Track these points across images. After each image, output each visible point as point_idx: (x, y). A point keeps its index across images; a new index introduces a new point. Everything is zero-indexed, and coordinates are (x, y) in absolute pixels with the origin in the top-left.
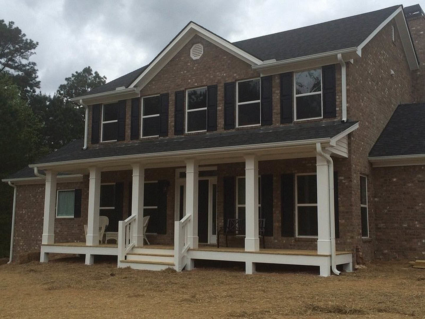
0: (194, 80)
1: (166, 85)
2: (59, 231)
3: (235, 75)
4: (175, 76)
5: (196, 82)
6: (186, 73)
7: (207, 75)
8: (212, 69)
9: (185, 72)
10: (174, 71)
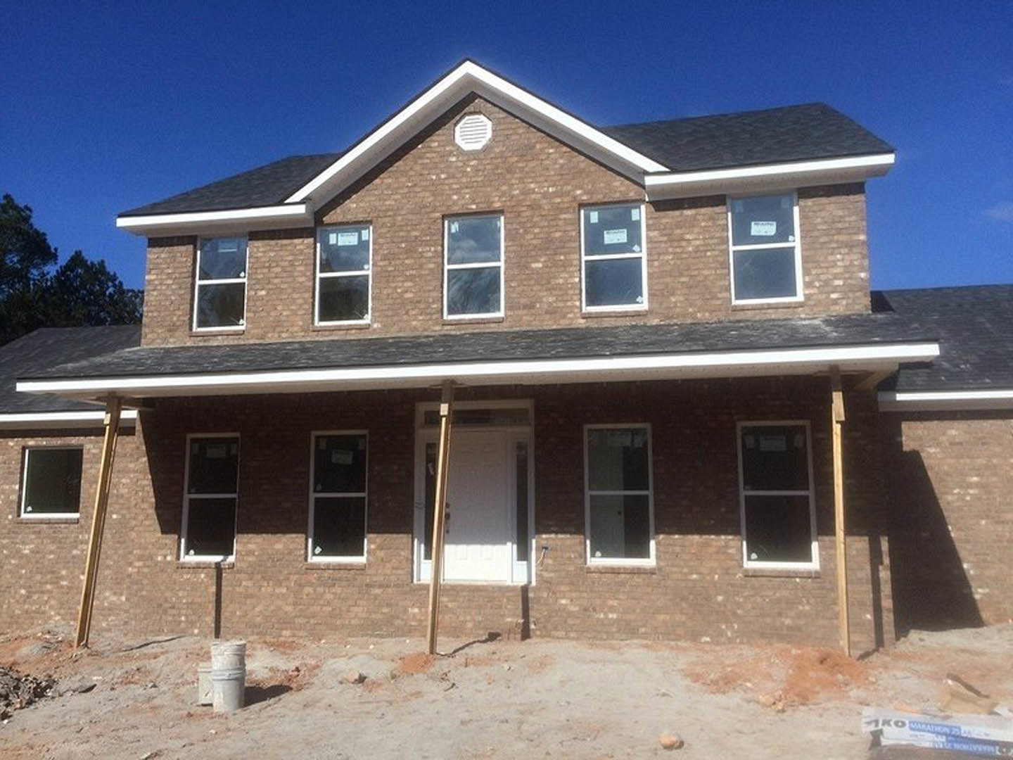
0: (467, 196)
1: (387, 203)
2: (32, 552)
3: (579, 192)
4: (415, 185)
5: (473, 202)
6: (445, 179)
7: (504, 188)
8: (516, 176)
9: (443, 176)
10: (412, 173)
